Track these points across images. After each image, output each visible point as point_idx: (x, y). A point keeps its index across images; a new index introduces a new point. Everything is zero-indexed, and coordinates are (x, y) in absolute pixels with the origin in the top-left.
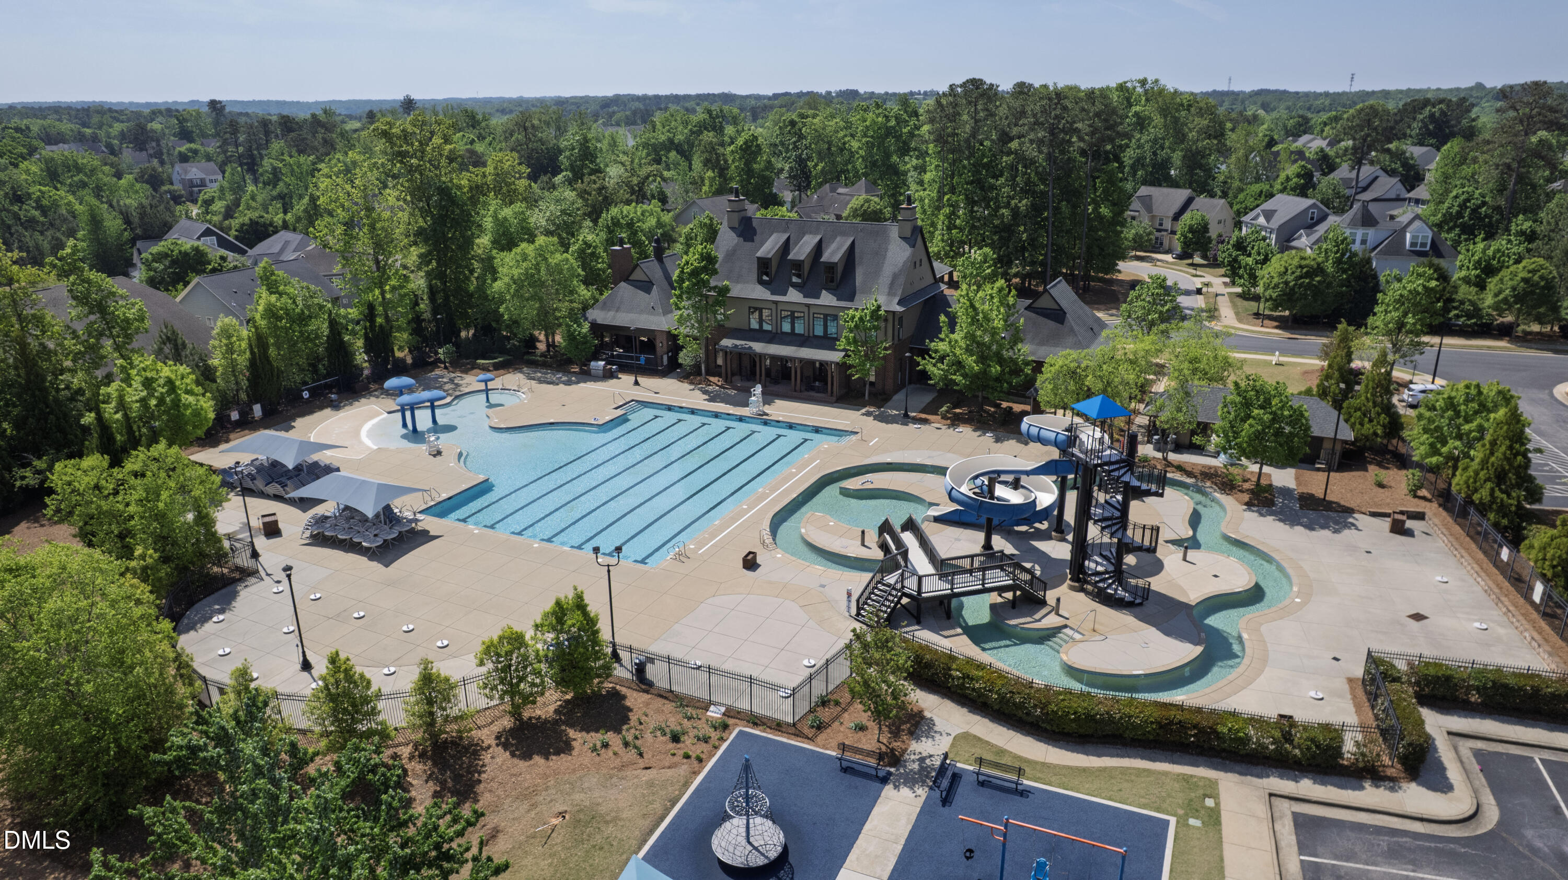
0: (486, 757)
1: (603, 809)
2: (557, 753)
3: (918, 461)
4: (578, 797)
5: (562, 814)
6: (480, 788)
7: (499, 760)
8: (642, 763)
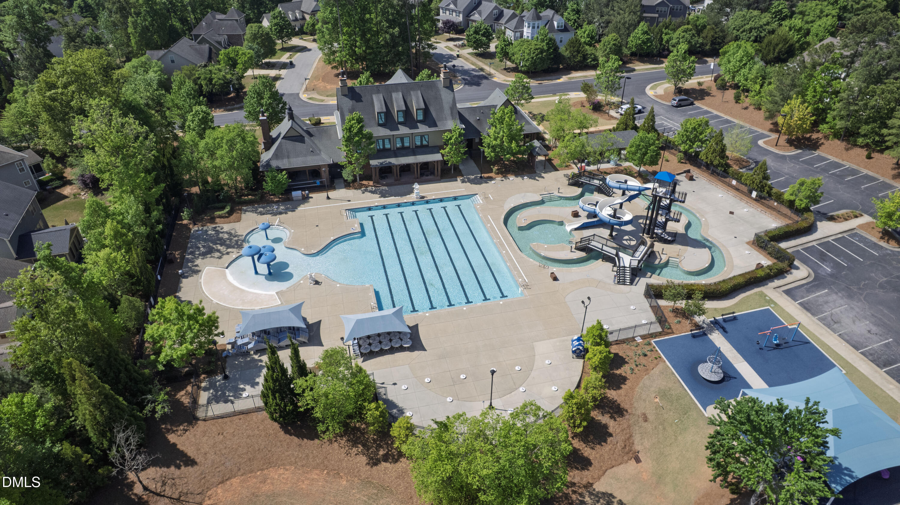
0: (610, 396)
1: (663, 388)
3: (522, 201)
4: (652, 389)
5: (656, 397)
6: (622, 406)
7: (615, 394)
8: (649, 368)
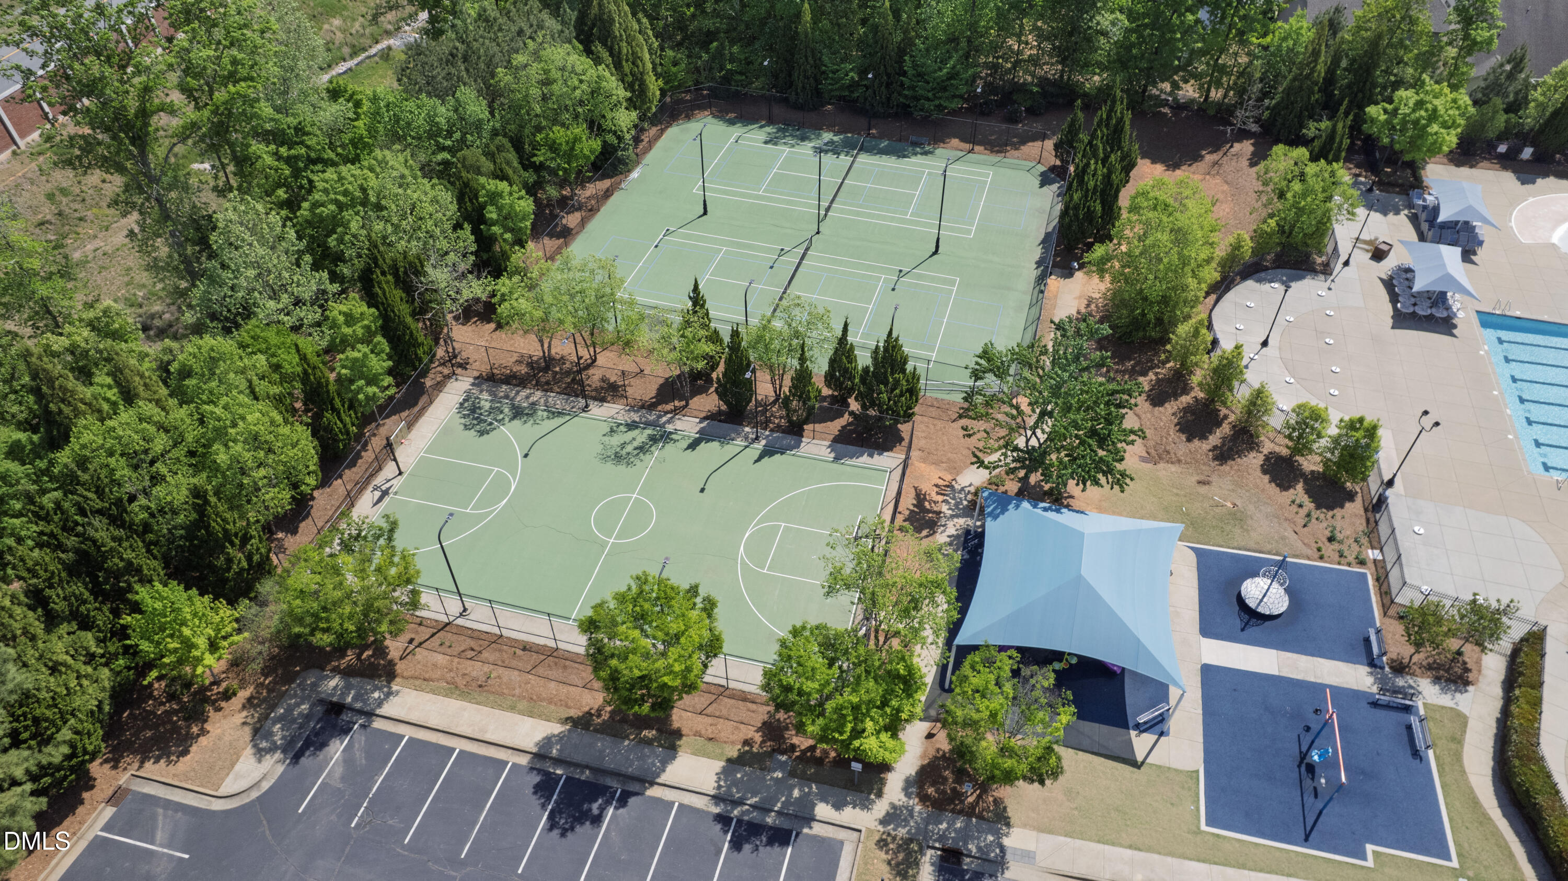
0: (1253, 454)
1: (1250, 522)
2: (1277, 485)
4: (1251, 507)
5: (1235, 505)
6: (1230, 462)
7: (1255, 461)
8: (1299, 529)
